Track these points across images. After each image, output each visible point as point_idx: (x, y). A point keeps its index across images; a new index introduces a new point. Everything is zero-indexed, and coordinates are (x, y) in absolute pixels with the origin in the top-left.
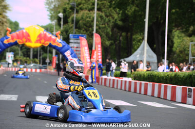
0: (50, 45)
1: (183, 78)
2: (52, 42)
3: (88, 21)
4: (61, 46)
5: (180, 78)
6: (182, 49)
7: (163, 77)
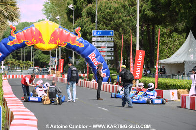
3: (108, 12)
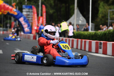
0: (8, 13)
1: (100, 35)
2: (9, 11)
4: (16, 14)
5: (98, 35)
6: (103, 15)
7: (87, 35)
